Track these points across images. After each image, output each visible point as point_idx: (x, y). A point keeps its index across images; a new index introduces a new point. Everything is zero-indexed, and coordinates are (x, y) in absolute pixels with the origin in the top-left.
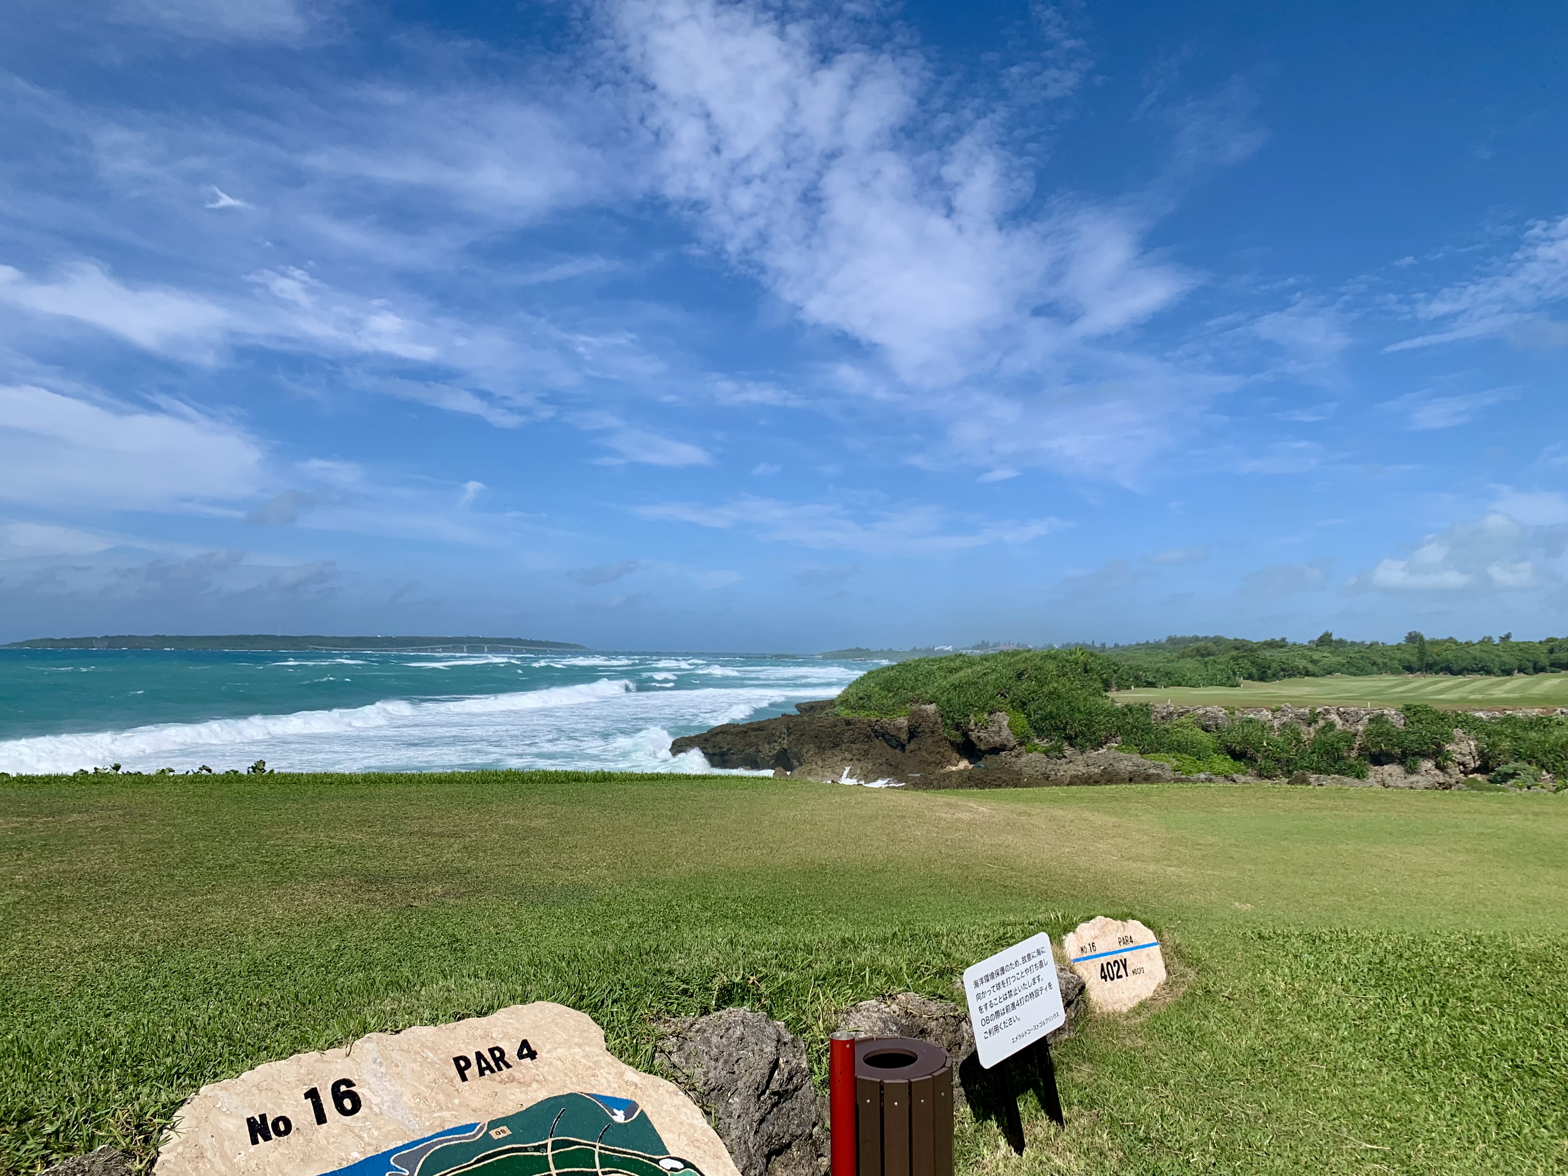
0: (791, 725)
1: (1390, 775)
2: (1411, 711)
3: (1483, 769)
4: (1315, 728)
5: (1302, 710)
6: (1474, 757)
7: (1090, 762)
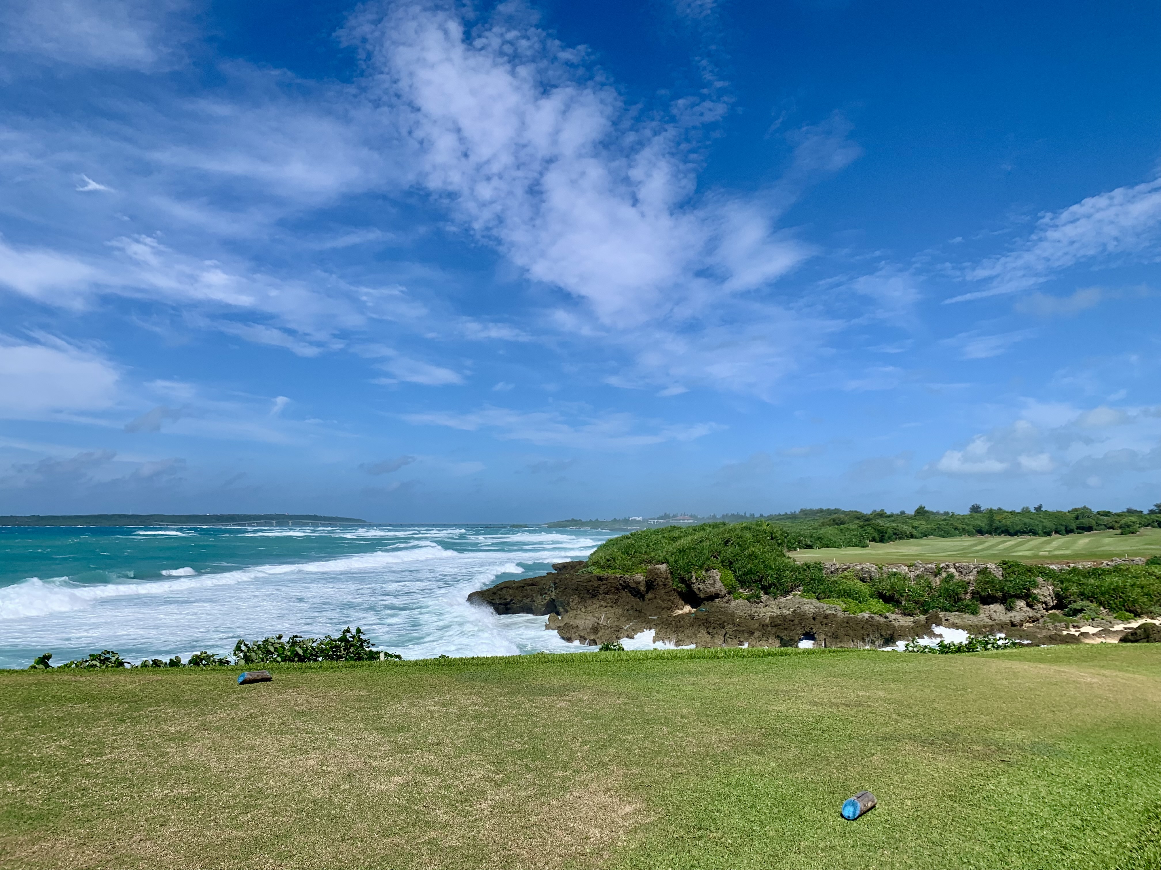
0: (557, 581)
1: (995, 612)
2: (1007, 566)
3: (1059, 606)
4: (940, 578)
5: (930, 566)
6: (1052, 598)
7: (782, 605)
